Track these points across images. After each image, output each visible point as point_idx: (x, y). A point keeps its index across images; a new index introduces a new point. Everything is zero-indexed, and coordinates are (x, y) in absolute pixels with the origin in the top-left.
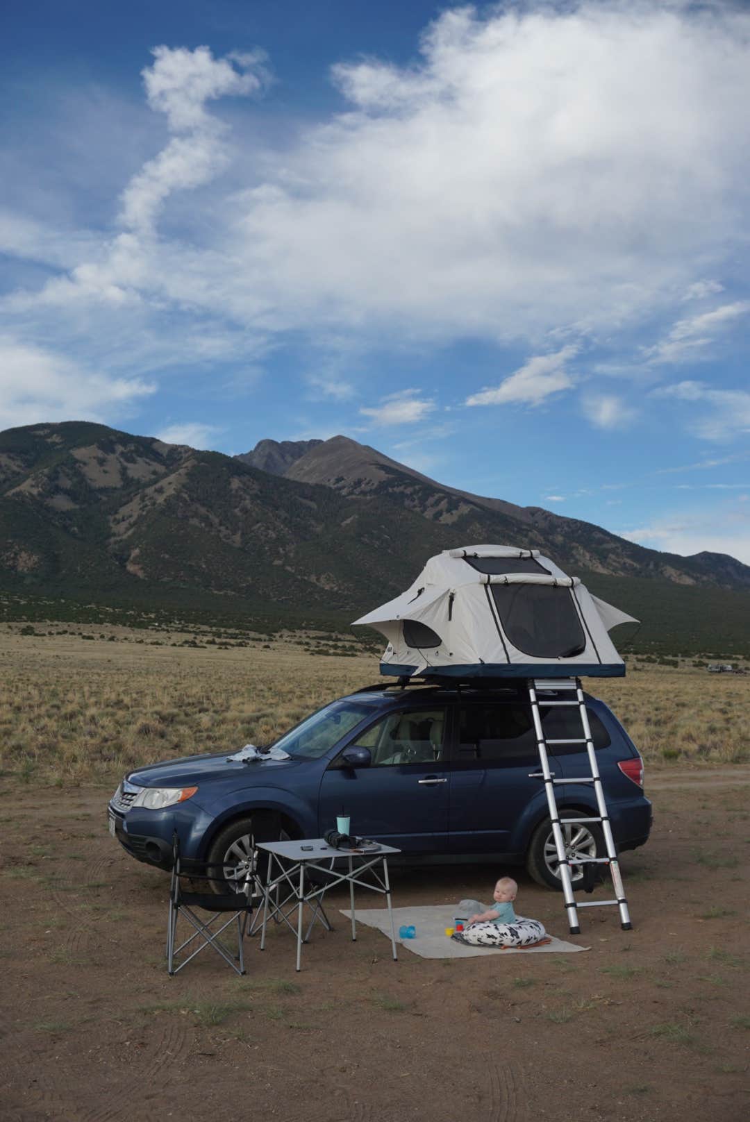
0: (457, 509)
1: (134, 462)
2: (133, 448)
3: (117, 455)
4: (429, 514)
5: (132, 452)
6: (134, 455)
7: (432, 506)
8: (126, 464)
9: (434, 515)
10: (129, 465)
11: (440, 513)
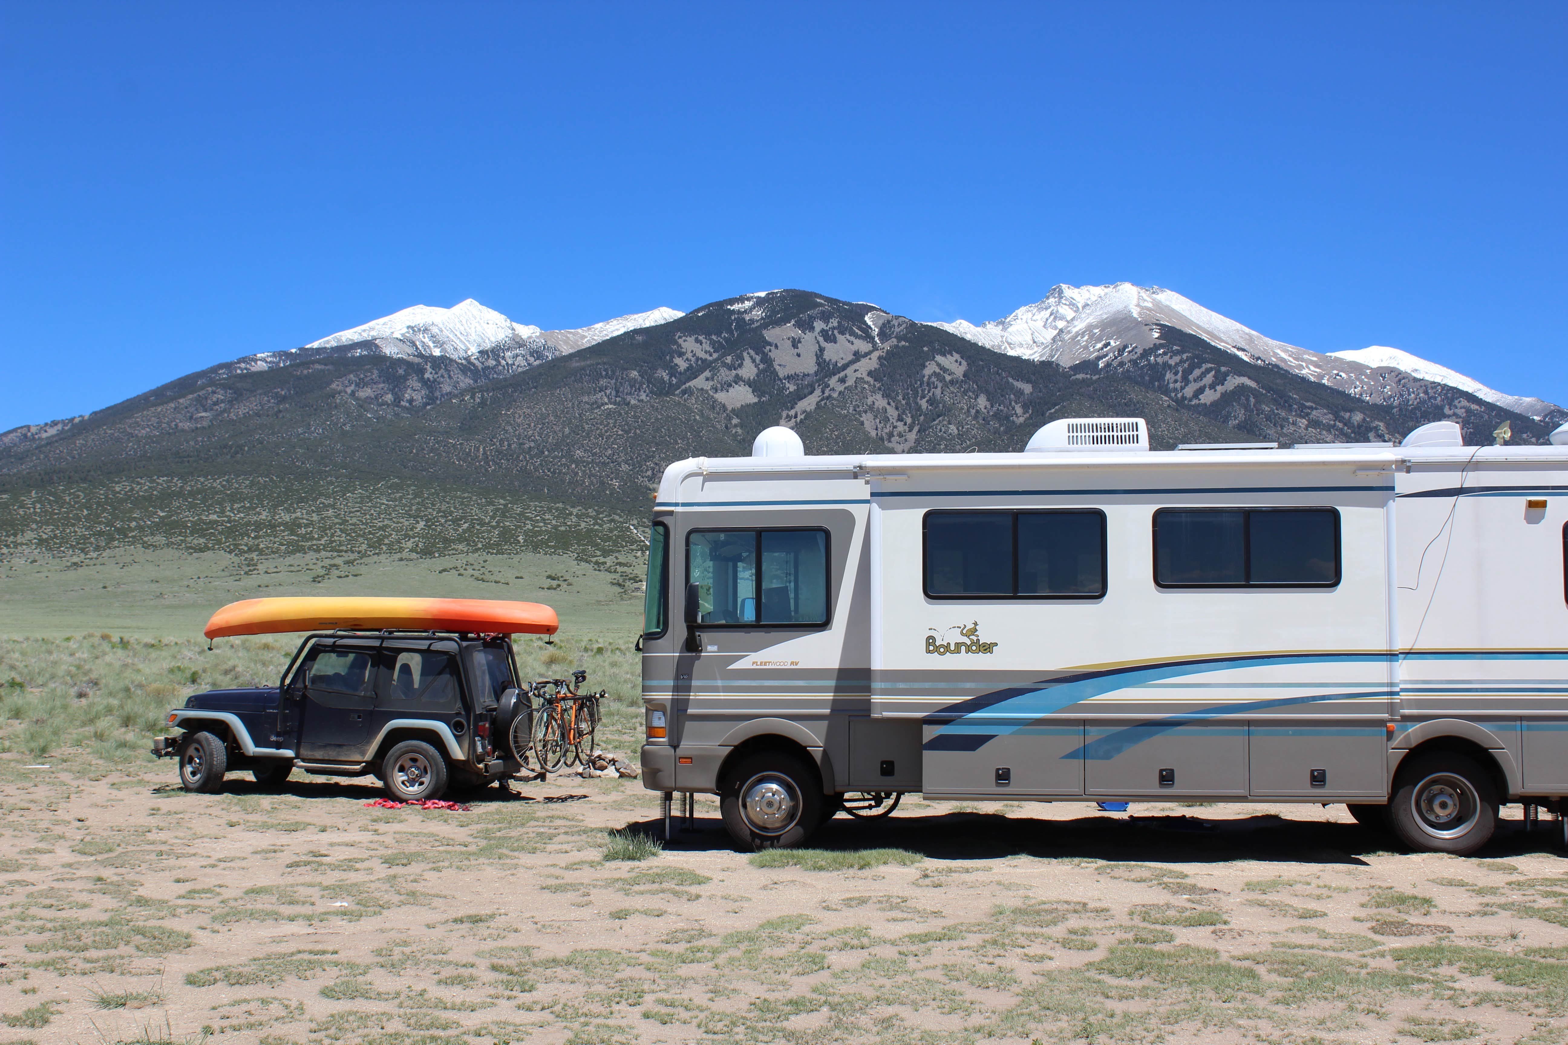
0: (1223, 384)
1: (834, 340)
2: (836, 324)
3: (816, 333)
4: (1189, 391)
5: (834, 328)
6: (836, 332)
7: (1195, 381)
8: (824, 344)
9: (1195, 392)
10: (828, 346)
11: (1201, 390)
